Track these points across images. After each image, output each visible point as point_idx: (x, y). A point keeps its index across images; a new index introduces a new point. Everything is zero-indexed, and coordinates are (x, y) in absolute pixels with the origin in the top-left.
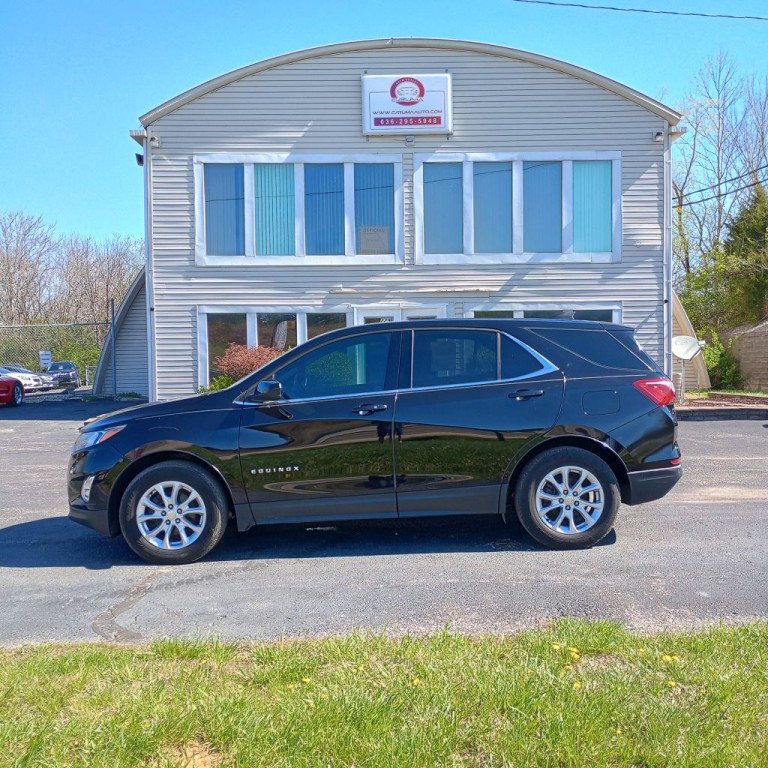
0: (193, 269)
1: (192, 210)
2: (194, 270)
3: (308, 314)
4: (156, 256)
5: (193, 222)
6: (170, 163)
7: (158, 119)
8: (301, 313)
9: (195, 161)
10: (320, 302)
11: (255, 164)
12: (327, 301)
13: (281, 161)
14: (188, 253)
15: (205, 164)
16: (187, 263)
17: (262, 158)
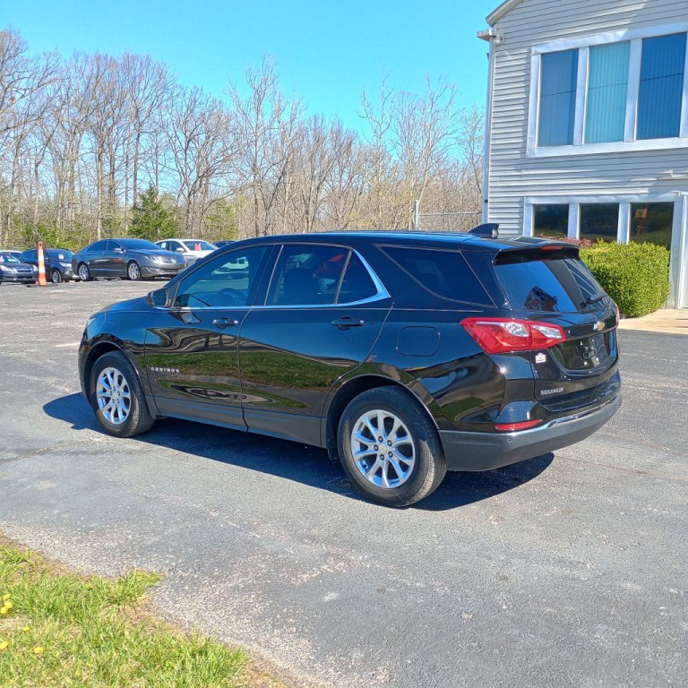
0: (524, 161)
1: (526, 103)
2: (525, 163)
3: (631, 203)
4: (493, 150)
5: (527, 114)
6: (510, 58)
7: (503, 16)
8: (625, 202)
9: (533, 52)
10: (646, 191)
11: (590, 47)
12: (655, 189)
13: (617, 40)
14: (520, 146)
15: (542, 54)
16: (519, 156)
17: (598, 39)
